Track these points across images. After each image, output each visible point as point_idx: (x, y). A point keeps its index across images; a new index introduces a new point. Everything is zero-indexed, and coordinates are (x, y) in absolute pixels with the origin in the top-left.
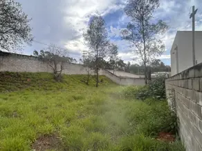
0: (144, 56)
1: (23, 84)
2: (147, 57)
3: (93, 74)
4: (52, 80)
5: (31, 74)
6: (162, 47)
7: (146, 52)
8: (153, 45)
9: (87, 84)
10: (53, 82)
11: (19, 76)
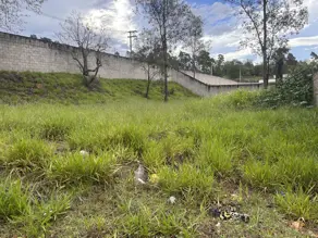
0: (262, 36)
1: (30, 93)
2: (270, 36)
3: (157, 78)
4: (83, 87)
5: (40, 75)
6: (303, 13)
7: (268, 26)
8: (283, 9)
9: (146, 96)
10: (85, 92)
11: (20, 79)
